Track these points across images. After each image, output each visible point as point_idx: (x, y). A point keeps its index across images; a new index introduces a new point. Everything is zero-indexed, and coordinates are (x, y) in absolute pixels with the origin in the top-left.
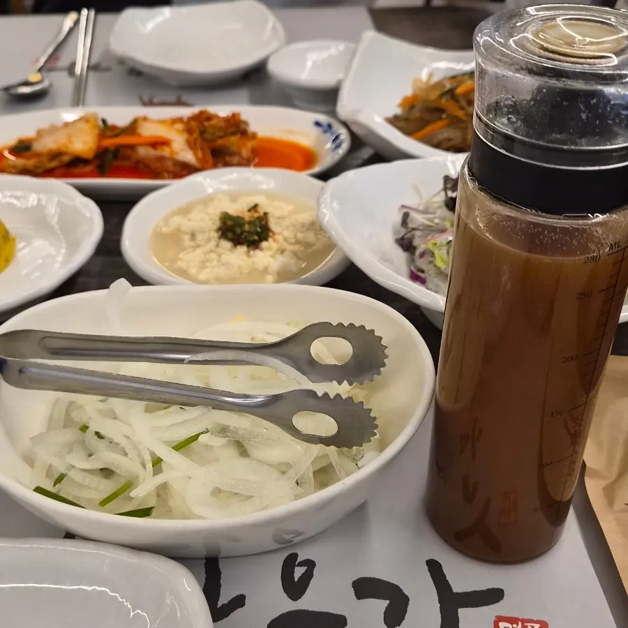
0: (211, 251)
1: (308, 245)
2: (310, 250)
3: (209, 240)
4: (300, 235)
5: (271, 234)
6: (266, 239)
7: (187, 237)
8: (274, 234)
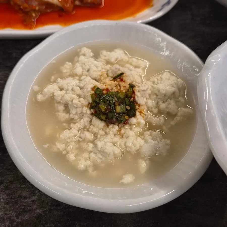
0: (85, 129)
1: (170, 115)
2: (173, 123)
3: (82, 115)
4: (163, 106)
5: (137, 107)
6: (134, 115)
7: (61, 108)
8: (139, 105)
